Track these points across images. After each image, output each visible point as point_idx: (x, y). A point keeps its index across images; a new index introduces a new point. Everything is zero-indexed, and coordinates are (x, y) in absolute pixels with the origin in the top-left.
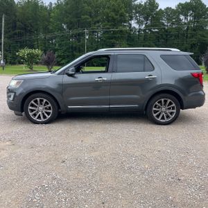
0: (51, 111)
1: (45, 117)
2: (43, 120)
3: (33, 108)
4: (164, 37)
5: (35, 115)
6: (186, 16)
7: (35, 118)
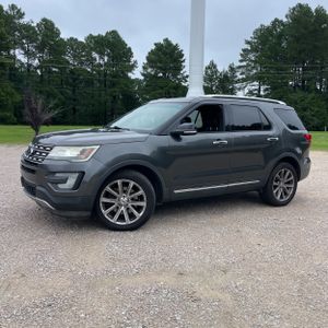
0: (144, 204)
1: (132, 216)
2: (128, 222)
3: (108, 201)
4: (71, 81)
5: (112, 214)
6: (101, 54)
7: (114, 220)
